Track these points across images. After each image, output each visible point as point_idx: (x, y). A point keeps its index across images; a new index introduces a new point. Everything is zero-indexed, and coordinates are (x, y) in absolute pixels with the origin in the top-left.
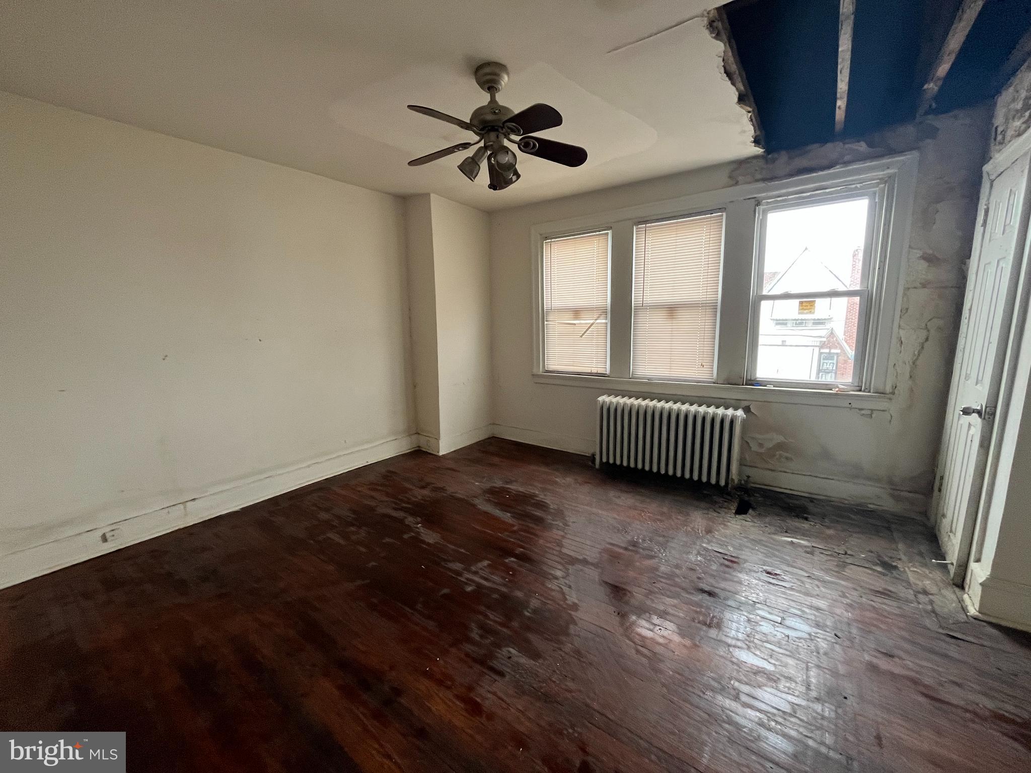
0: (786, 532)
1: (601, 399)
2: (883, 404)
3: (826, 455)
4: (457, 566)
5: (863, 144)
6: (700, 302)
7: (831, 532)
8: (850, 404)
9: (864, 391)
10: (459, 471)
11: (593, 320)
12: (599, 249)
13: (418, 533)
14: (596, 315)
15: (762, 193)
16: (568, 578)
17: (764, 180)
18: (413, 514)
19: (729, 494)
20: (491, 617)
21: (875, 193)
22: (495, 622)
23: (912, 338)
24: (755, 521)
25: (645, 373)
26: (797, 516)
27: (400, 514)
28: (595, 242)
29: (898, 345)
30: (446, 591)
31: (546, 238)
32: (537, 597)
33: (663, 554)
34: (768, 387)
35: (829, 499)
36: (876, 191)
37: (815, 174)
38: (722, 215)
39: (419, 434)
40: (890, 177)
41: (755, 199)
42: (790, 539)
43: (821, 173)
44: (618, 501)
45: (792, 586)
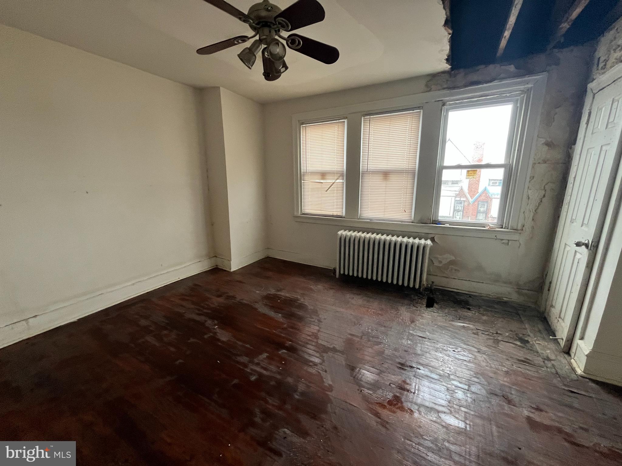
0: (459, 319)
1: (340, 233)
2: (516, 237)
3: (480, 268)
4: (244, 359)
5: (512, 66)
6: (405, 170)
7: (485, 318)
8: (496, 236)
9: (505, 228)
10: (244, 283)
11: (334, 180)
12: (338, 132)
13: (215, 333)
14: (336, 177)
15: (447, 97)
16: (323, 364)
17: (449, 88)
18: (212, 318)
19: (421, 293)
20: (270, 401)
21: (517, 100)
22: (273, 405)
23: (535, 195)
24: (439, 312)
25: (368, 215)
26: (464, 308)
27: (202, 318)
28: (336, 127)
29: (527, 200)
30: (236, 381)
31: (303, 124)
32: (303, 381)
33: (385, 341)
34: (446, 225)
35: (480, 295)
36: (518, 98)
37: (481, 86)
38: (420, 112)
39: (216, 257)
40: (528, 90)
41: (442, 101)
42: (462, 324)
43: (485, 85)
44: (353, 302)
45: (470, 360)
